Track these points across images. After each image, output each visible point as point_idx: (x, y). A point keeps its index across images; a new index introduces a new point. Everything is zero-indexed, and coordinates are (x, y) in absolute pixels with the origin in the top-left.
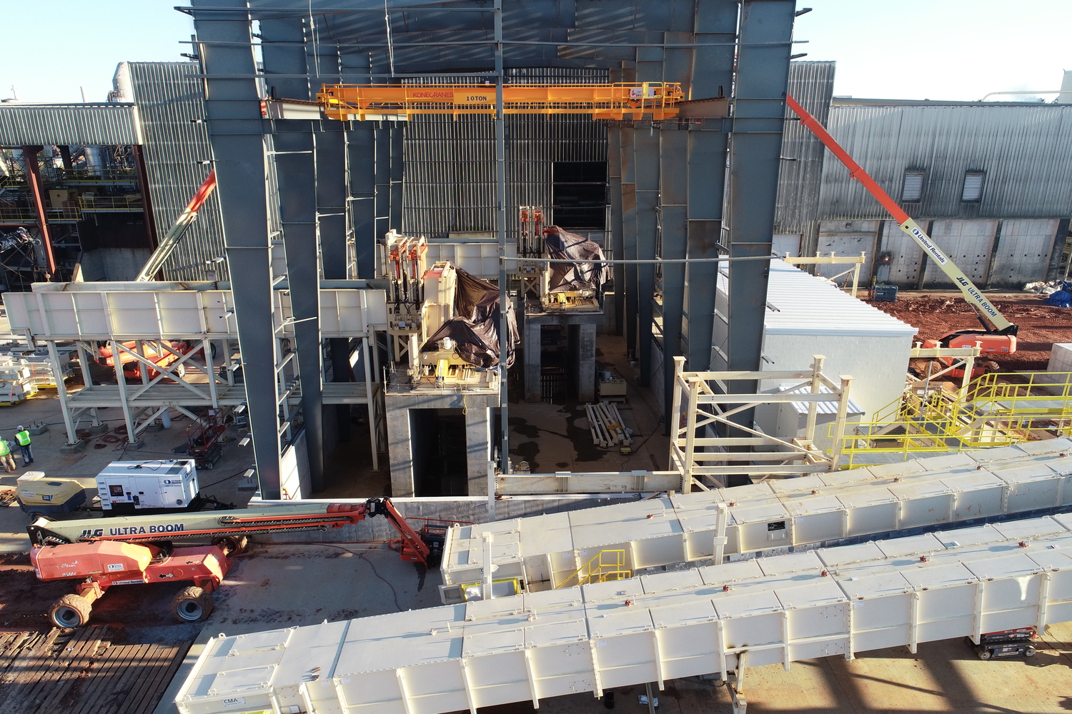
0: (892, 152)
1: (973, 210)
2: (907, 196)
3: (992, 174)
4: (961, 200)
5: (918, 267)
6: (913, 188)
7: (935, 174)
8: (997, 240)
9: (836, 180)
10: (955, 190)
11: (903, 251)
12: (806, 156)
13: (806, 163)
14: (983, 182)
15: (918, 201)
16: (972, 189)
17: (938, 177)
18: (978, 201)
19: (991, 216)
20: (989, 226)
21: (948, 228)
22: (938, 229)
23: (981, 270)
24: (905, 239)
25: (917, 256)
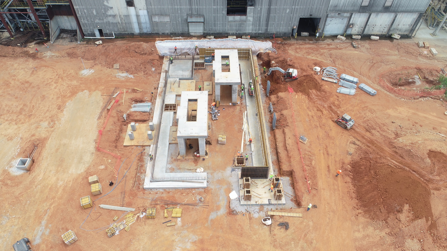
1: (387, 9)
2: (363, 4)
4: (384, 6)
5: (362, 29)
6: (366, 1)
8: (394, 20)
10: (382, 3)
11: (358, 23)
15: (367, 6)
16: (389, 2)
18: (391, 6)
19: (394, 12)
20: (392, 15)
21: (377, 15)
22: (373, 15)
23: (386, 30)
24: (360, 19)
25: (363, 25)
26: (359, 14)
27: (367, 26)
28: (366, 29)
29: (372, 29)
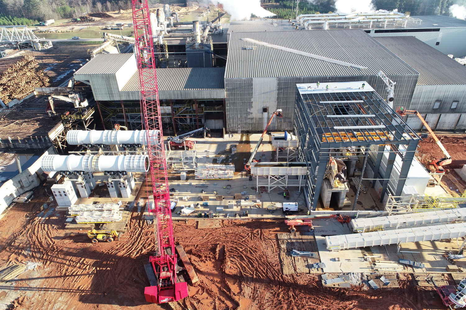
0: (432, 97)
1: (453, 111)
2: (435, 108)
3: (460, 102)
4: (450, 109)
5: (435, 125)
6: (437, 105)
7: (444, 102)
8: (459, 119)
9: (415, 104)
10: (449, 106)
11: (431, 122)
12: (407, 98)
13: (407, 100)
14: (458, 104)
15: (438, 109)
16: (454, 106)
17: (445, 103)
18: (455, 109)
19: (458, 112)
20: (458, 115)
21: (445, 115)
22: (443, 115)
23: (453, 126)
24: (432, 118)
25: (435, 123)
26: (432, 114)
27: (439, 124)
28: (438, 125)
29: (443, 125)
